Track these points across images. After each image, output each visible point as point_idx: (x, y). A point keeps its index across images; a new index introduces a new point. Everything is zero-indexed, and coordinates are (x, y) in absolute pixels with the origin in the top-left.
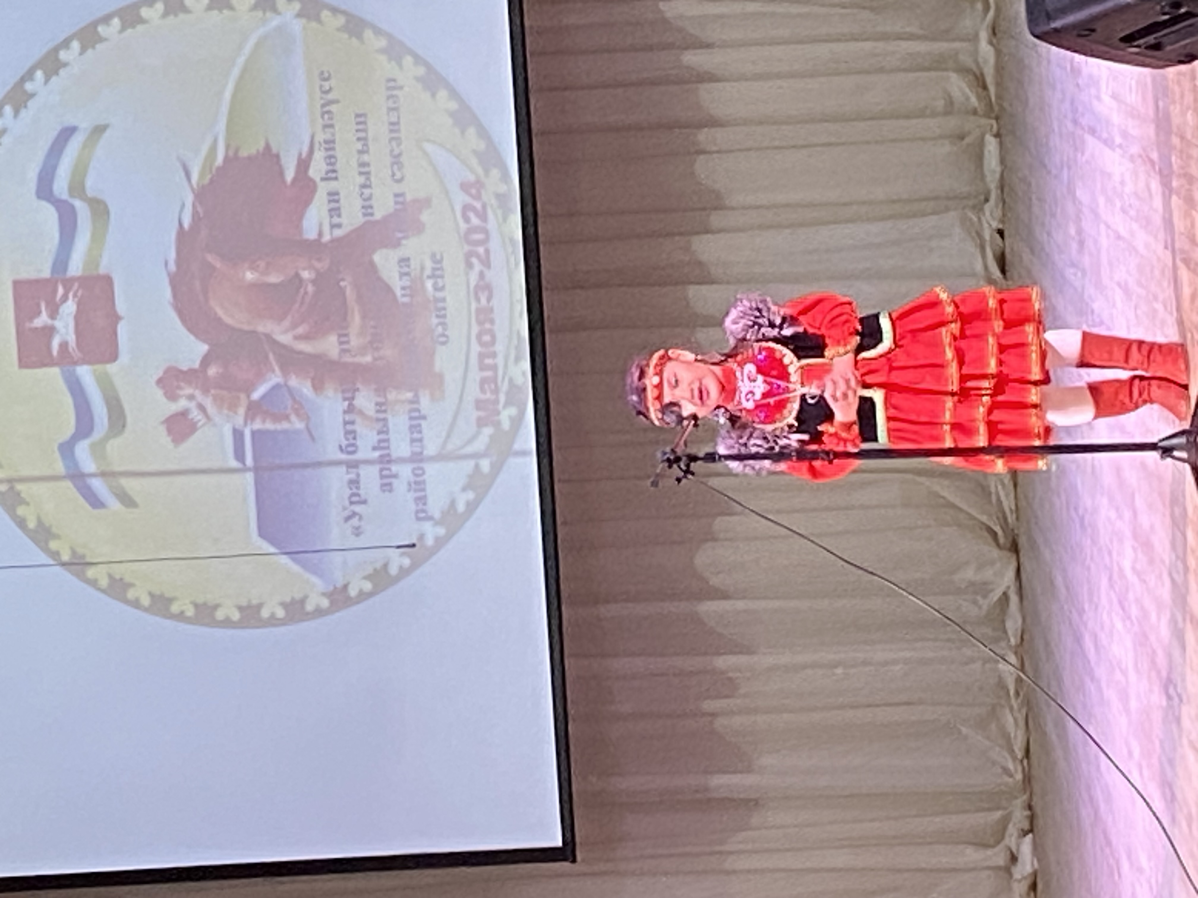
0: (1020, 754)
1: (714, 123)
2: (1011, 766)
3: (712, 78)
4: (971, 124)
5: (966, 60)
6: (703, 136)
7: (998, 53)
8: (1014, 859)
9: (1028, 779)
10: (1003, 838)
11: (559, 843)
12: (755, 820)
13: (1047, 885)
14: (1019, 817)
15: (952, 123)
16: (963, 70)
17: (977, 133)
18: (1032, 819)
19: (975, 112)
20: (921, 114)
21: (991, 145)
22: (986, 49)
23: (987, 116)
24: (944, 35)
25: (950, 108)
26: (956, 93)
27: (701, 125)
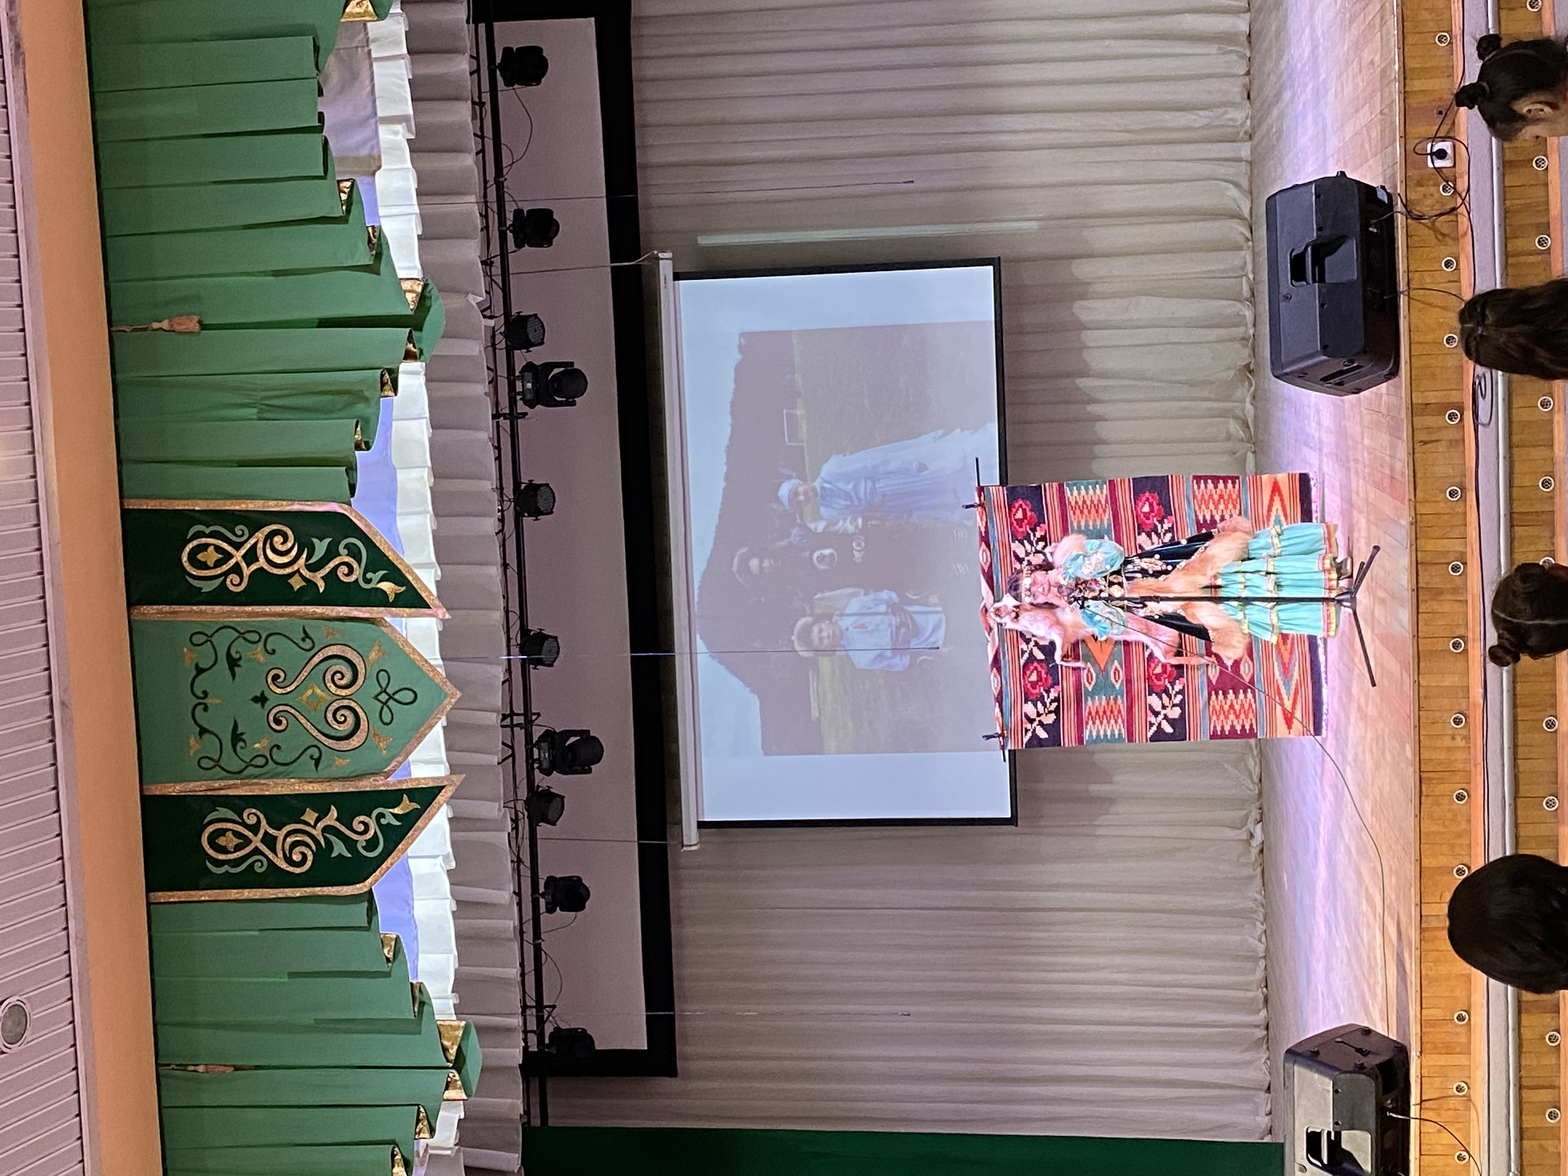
0: (1256, 780)
1: (1103, 442)
2: (1251, 787)
3: (1101, 418)
4: (1239, 446)
5: (1238, 412)
6: (1097, 449)
7: (1256, 408)
8: (1252, 836)
9: (1260, 794)
10: (1246, 824)
11: (1009, 816)
12: (1113, 809)
13: (1269, 848)
14: (1255, 814)
15: (1229, 445)
16: (1236, 418)
17: (1242, 451)
18: (1262, 815)
19: (1242, 440)
20: (1215, 440)
21: (1250, 456)
22: (1249, 407)
23: (1248, 442)
24: (1228, 398)
25: (1229, 438)
26: (1232, 430)
27: (1096, 444)
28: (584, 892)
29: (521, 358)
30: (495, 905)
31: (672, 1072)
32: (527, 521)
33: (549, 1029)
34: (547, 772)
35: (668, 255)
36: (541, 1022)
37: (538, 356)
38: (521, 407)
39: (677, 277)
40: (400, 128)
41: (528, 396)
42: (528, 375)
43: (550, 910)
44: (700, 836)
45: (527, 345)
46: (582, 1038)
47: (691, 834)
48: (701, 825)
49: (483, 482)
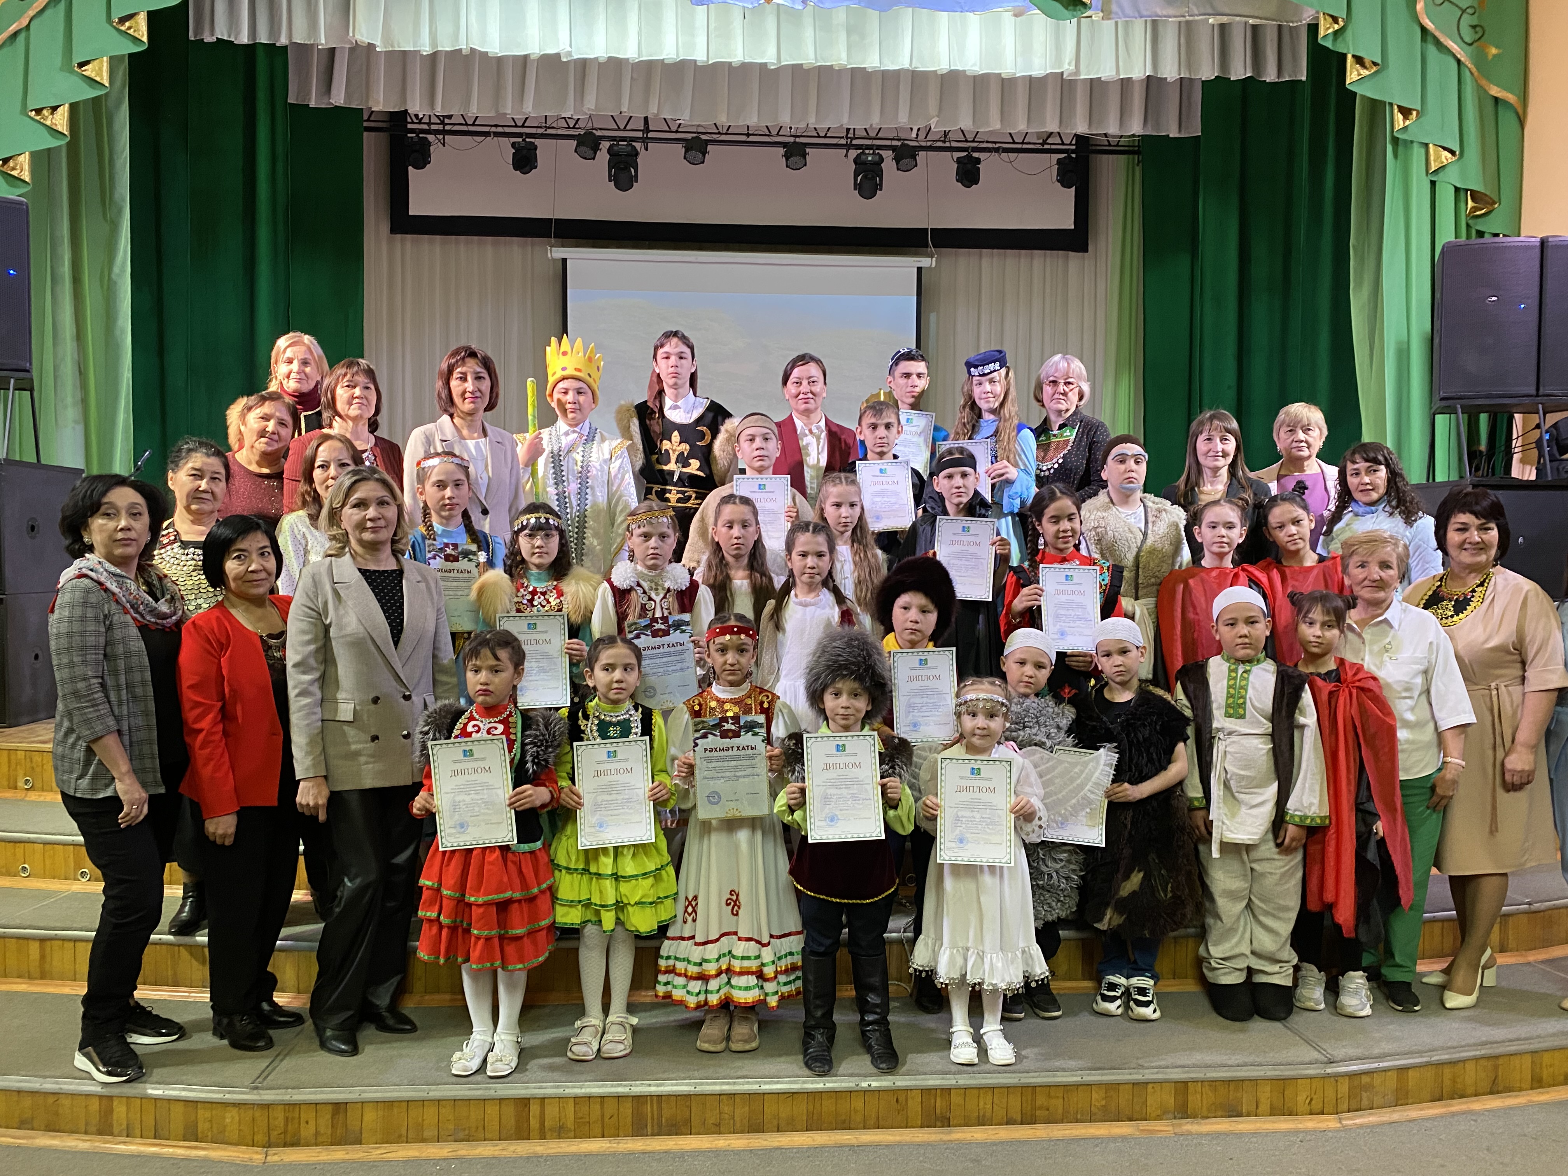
28: (527, 168)
29: (887, 155)
30: (522, 100)
31: (394, 230)
32: (782, 151)
33: (431, 138)
34: (609, 151)
35: (934, 265)
36: (436, 132)
37: (889, 165)
38: (853, 153)
39: (919, 269)
40: (1072, 67)
41: (863, 157)
42: (877, 158)
43: (513, 145)
44: (554, 260)
45: (897, 160)
46: (422, 159)
47: (559, 253)
48: (564, 261)
49: (814, 116)
